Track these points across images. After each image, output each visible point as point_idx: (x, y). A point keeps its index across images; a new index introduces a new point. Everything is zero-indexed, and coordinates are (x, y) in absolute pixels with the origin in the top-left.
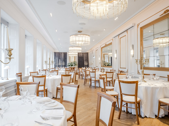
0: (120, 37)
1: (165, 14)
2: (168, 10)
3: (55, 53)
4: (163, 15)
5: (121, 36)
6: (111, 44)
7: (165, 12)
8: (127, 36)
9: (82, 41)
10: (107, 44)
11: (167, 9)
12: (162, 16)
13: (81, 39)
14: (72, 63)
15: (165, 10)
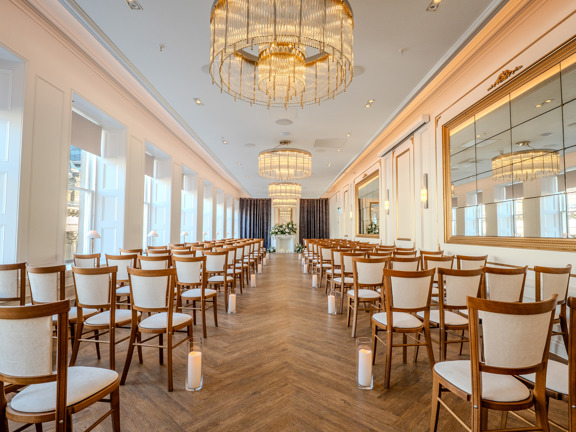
0: (396, 154)
1: (501, 84)
2: (507, 71)
3: (242, 201)
4: (497, 86)
5: (398, 151)
6: (376, 173)
7: (500, 79)
8: (411, 150)
9: (296, 167)
10: (369, 173)
11: (504, 69)
12: (494, 89)
13: (284, 161)
14: (281, 226)
15: (500, 72)
